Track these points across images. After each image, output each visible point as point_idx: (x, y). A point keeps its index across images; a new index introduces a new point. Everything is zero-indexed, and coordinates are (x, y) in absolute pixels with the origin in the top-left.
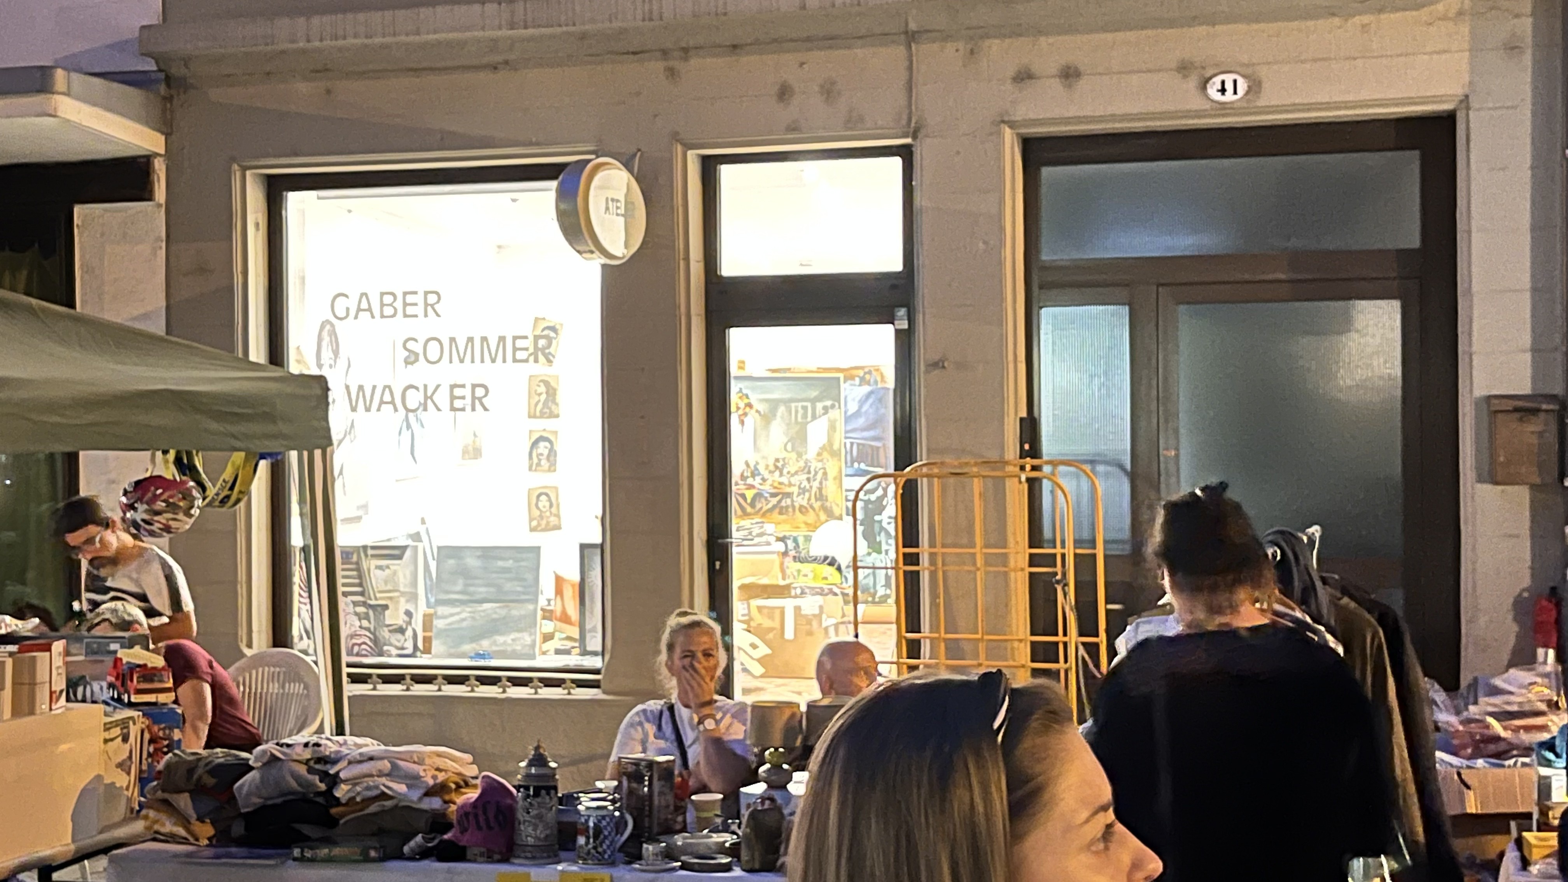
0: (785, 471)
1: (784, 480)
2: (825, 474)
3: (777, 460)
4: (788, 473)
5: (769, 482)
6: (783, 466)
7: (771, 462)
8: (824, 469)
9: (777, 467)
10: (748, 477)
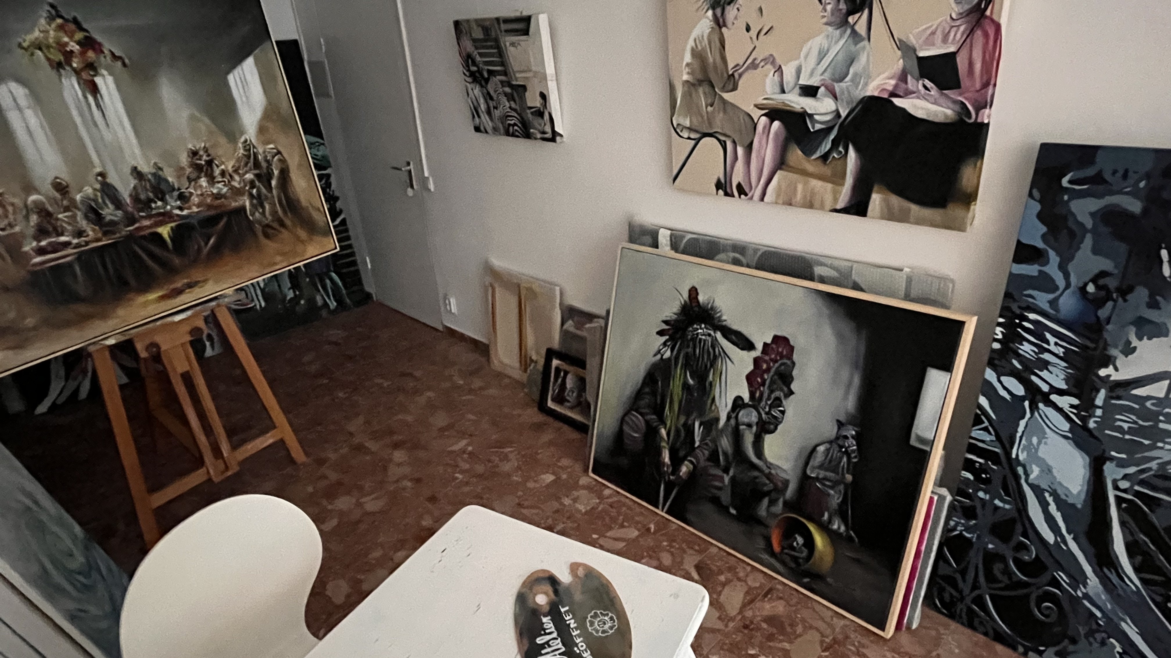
0: (217, 172)
1: (220, 188)
2: (283, 161)
3: (194, 153)
4: (223, 173)
5: (195, 200)
6: (210, 163)
7: (184, 159)
8: (279, 153)
9: (199, 168)
10: (151, 201)
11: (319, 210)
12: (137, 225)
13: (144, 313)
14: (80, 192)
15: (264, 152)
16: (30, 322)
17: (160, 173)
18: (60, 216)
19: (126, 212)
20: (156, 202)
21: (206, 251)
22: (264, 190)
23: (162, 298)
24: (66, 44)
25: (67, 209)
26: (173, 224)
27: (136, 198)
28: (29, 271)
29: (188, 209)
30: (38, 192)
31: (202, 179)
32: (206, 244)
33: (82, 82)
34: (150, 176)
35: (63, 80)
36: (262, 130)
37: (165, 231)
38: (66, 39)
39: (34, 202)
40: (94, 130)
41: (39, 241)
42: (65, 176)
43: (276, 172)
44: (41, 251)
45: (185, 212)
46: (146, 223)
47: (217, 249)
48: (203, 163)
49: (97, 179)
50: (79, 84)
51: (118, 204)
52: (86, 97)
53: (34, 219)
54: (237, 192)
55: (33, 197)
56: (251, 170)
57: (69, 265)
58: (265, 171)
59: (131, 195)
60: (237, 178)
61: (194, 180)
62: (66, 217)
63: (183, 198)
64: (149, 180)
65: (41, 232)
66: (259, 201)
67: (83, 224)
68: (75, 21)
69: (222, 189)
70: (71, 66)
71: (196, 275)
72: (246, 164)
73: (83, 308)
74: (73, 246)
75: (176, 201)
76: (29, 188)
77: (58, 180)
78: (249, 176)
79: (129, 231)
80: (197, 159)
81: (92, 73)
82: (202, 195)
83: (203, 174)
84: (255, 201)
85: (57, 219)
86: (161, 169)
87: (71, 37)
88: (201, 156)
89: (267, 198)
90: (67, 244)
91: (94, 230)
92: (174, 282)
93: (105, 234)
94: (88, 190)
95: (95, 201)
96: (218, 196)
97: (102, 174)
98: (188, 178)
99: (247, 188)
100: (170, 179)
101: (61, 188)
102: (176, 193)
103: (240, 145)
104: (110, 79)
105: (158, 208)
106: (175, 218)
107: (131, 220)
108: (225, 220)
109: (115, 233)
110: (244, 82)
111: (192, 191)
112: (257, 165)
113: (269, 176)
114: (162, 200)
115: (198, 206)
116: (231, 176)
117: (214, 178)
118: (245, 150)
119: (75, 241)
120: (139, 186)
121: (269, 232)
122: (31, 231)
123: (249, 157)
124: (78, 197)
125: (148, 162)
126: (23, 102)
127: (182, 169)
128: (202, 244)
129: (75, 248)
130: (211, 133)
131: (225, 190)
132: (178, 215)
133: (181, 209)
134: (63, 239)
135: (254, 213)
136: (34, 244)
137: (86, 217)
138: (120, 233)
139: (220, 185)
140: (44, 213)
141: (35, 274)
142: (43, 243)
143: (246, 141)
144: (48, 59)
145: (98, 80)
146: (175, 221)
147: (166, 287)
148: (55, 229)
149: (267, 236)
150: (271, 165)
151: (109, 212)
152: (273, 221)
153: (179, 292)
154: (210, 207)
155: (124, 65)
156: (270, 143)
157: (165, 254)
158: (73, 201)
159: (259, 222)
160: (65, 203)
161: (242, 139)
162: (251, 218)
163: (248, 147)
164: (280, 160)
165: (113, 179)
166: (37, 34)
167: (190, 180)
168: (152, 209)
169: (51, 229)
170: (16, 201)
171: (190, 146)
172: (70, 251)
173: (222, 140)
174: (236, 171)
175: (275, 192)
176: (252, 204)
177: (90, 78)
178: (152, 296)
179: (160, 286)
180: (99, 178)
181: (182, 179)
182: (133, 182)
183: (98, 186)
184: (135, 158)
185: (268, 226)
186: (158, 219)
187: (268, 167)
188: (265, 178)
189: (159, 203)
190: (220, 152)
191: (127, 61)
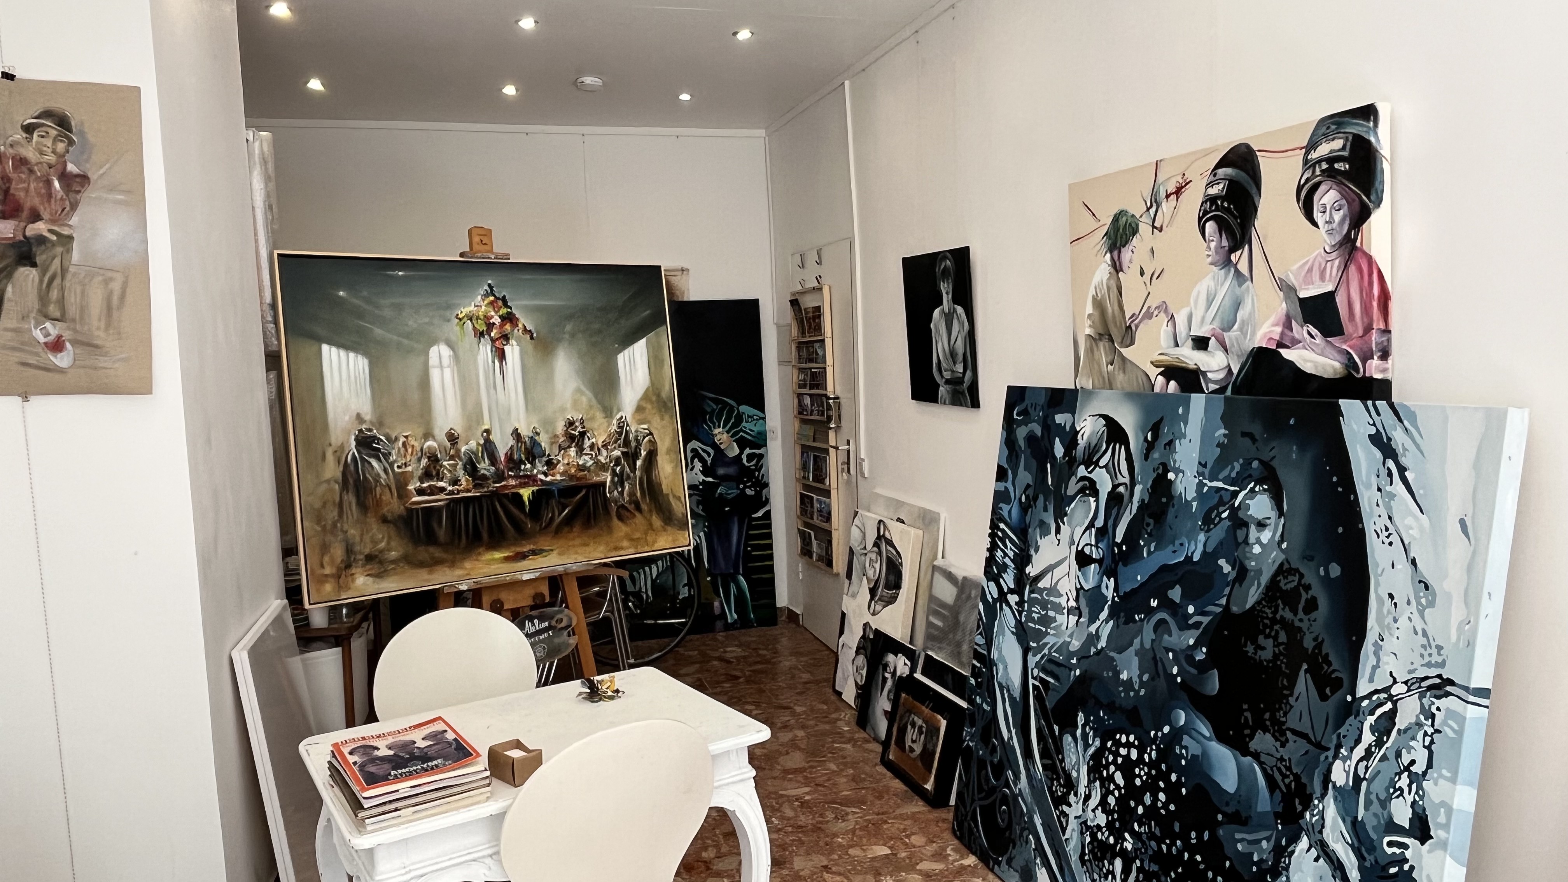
11: (679, 499)
12: (503, 483)
13: (486, 570)
14: (467, 444)
15: (636, 431)
16: (394, 554)
17: (537, 438)
18: (445, 463)
19: (497, 469)
20: (525, 465)
21: (558, 520)
22: (627, 469)
23: (507, 559)
24: (492, 317)
25: (452, 458)
26: (535, 488)
27: (509, 458)
28: (407, 509)
29: (552, 476)
30: (434, 439)
31: (573, 449)
32: (560, 514)
33: (494, 349)
34: (527, 439)
35: (481, 347)
36: (639, 409)
37: (526, 493)
38: (493, 313)
39: (429, 447)
40: (492, 391)
41: (422, 483)
42: (459, 430)
43: (643, 453)
44: (420, 492)
45: (549, 479)
46: (512, 482)
47: (568, 522)
48: (577, 434)
49: (482, 435)
50: (492, 351)
51: (493, 460)
52: (494, 362)
53: (424, 461)
54: (603, 467)
55: (430, 443)
56: (619, 446)
57: (439, 509)
58: (633, 450)
59: (506, 454)
60: (604, 453)
61: (564, 449)
62: (448, 464)
63: (550, 464)
64: (525, 443)
65: (427, 475)
66: (620, 479)
67: (460, 473)
68: (504, 300)
69: (588, 462)
70: (490, 335)
71: (543, 542)
72: (616, 442)
73: (437, 552)
74: (447, 492)
75: (543, 466)
76: (428, 435)
77: (453, 432)
78: (617, 453)
79: (496, 487)
80: (572, 430)
81: (504, 343)
82: (568, 464)
83: (574, 444)
84: (616, 479)
85: (441, 466)
86: (538, 434)
87: (496, 312)
88: (576, 427)
89: (628, 477)
90: (442, 490)
91: (467, 481)
92: (522, 546)
93: (476, 486)
94: (473, 444)
95: (476, 454)
96: (582, 468)
97: (488, 431)
98: (560, 446)
99: (612, 465)
100: (543, 444)
101: (453, 438)
102: (545, 459)
103: (615, 421)
104: (517, 349)
105: (526, 470)
106: (539, 483)
107: (500, 476)
108: (583, 492)
109: (483, 488)
110: (632, 361)
111: (560, 459)
112: (627, 443)
113: (636, 455)
114: (532, 463)
115: (562, 474)
116: (599, 450)
117: (583, 449)
118: (619, 427)
119: (450, 488)
120: (515, 446)
121: (623, 514)
122: (420, 472)
123: (620, 434)
124: (463, 450)
125: (529, 425)
126: (446, 361)
127: (556, 436)
128: (557, 513)
129: (446, 494)
130: (591, 407)
131: (591, 462)
132: (541, 480)
133: (546, 475)
134: (441, 484)
135: (613, 491)
136: (418, 484)
137: (465, 469)
138: (488, 487)
139: (587, 458)
140: (434, 459)
141: (410, 511)
142: (425, 485)
143: (622, 417)
144: (474, 328)
145: (507, 349)
146: (538, 486)
147: (513, 549)
148: (438, 474)
149: (620, 518)
150: (641, 445)
151: (484, 467)
152: (630, 502)
153: (522, 556)
154: (572, 477)
155: (532, 338)
156: (644, 423)
157: (522, 517)
158: (458, 451)
159: (616, 502)
160: (452, 452)
161: (618, 416)
162: (608, 495)
163: (621, 424)
164: (650, 441)
165: (495, 437)
166: (472, 308)
167: (560, 448)
168: (521, 470)
169: (434, 473)
170: (416, 444)
171: (569, 417)
172: (442, 496)
173: (599, 415)
174: (605, 446)
175: (638, 473)
176: (612, 481)
177: (501, 346)
178: (498, 555)
179: (507, 547)
180: (485, 434)
181: (554, 445)
182: (511, 442)
183: (482, 442)
184: (519, 421)
185: (623, 506)
186: (523, 481)
187: (636, 447)
188: (631, 456)
189: (528, 466)
190: (595, 425)
191: (535, 335)
